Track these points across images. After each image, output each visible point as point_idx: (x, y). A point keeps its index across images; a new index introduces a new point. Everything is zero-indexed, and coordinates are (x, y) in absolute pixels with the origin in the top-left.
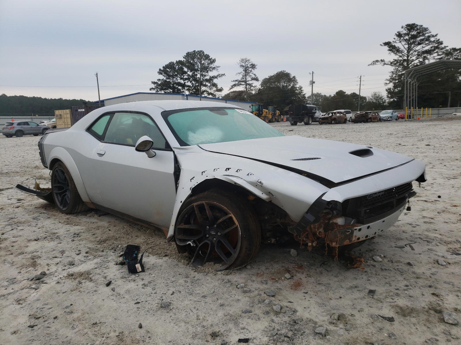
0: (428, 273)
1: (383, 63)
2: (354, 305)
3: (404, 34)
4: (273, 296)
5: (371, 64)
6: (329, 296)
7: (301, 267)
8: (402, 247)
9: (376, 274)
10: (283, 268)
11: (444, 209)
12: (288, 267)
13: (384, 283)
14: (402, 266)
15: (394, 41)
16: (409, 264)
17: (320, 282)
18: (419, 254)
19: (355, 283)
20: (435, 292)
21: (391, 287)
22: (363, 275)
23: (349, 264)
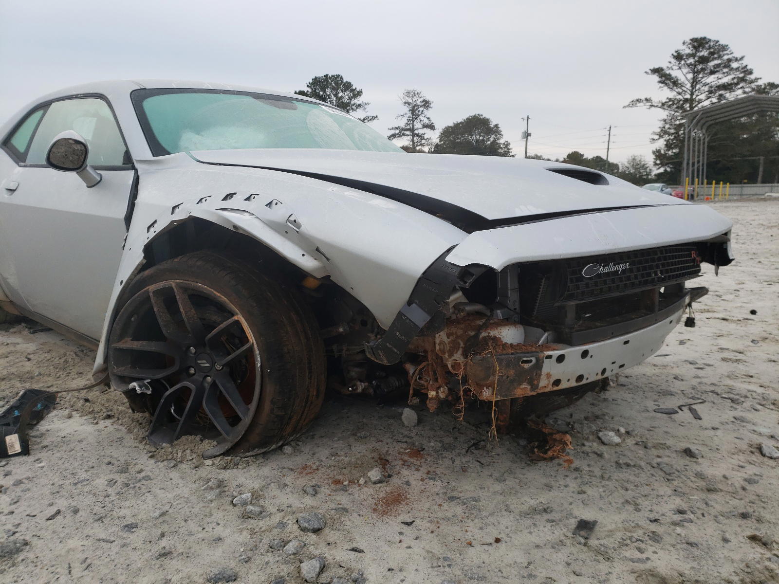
0: (737, 478)
1: (650, 104)
2: (531, 567)
3: (687, 55)
4: (316, 531)
5: (629, 106)
6: (469, 536)
7: (418, 452)
8: (670, 412)
9: (602, 477)
10: (375, 455)
11: (765, 335)
12: (387, 451)
13: (622, 500)
14: (669, 456)
15: (670, 67)
16: (688, 453)
17: (455, 494)
18: (713, 429)
19: (544, 498)
20: (758, 533)
21: (637, 514)
22: (568, 479)
23: (537, 447)
